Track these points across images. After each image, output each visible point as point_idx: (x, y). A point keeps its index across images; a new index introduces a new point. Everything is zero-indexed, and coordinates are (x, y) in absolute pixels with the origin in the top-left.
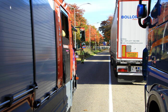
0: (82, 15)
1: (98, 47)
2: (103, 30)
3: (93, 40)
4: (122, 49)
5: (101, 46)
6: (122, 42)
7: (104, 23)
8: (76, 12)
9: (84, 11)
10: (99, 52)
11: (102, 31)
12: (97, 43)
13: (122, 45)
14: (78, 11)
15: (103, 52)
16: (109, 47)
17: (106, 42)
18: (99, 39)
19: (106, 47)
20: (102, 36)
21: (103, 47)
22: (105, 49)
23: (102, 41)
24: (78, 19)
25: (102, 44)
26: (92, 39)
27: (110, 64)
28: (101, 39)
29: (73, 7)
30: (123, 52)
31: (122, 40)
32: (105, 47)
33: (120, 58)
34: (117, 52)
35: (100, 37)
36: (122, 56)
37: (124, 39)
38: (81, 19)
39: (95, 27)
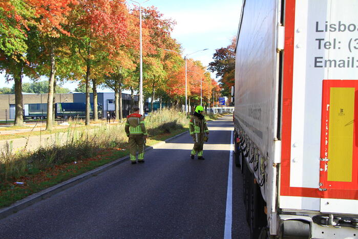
0: (169, 33)
1: (208, 108)
2: (218, 70)
3: (196, 93)
4: (325, 115)
5: (215, 106)
6: (328, 54)
7: (221, 53)
8: (156, 25)
9: (175, 23)
10: (209, 121)
11: (216, 72)
12: (205, 100)
13: (328, 85)
14: (161, 22)
15: (218, 119)
16: (232, 109)
17: (226, 99)
18: (211, 91)
19: (225, 108)
20: (218, 84)
21: (218, 108)
22: (225, 113)
23: (217, 95)
24: (159, 42)
25: (218, 103)
26: (194, 91)
27: (231, 158)
28: (214, 90)
29: (147, 14)
30: (330, 142)
31: (328, 36)
32: (223, 108)
33: (306, 192)
34: (278, 145)
35: (212, 87)
36: (323, 175)
37: (341, 27)
38: (168, 42)
39: (201, 62)
